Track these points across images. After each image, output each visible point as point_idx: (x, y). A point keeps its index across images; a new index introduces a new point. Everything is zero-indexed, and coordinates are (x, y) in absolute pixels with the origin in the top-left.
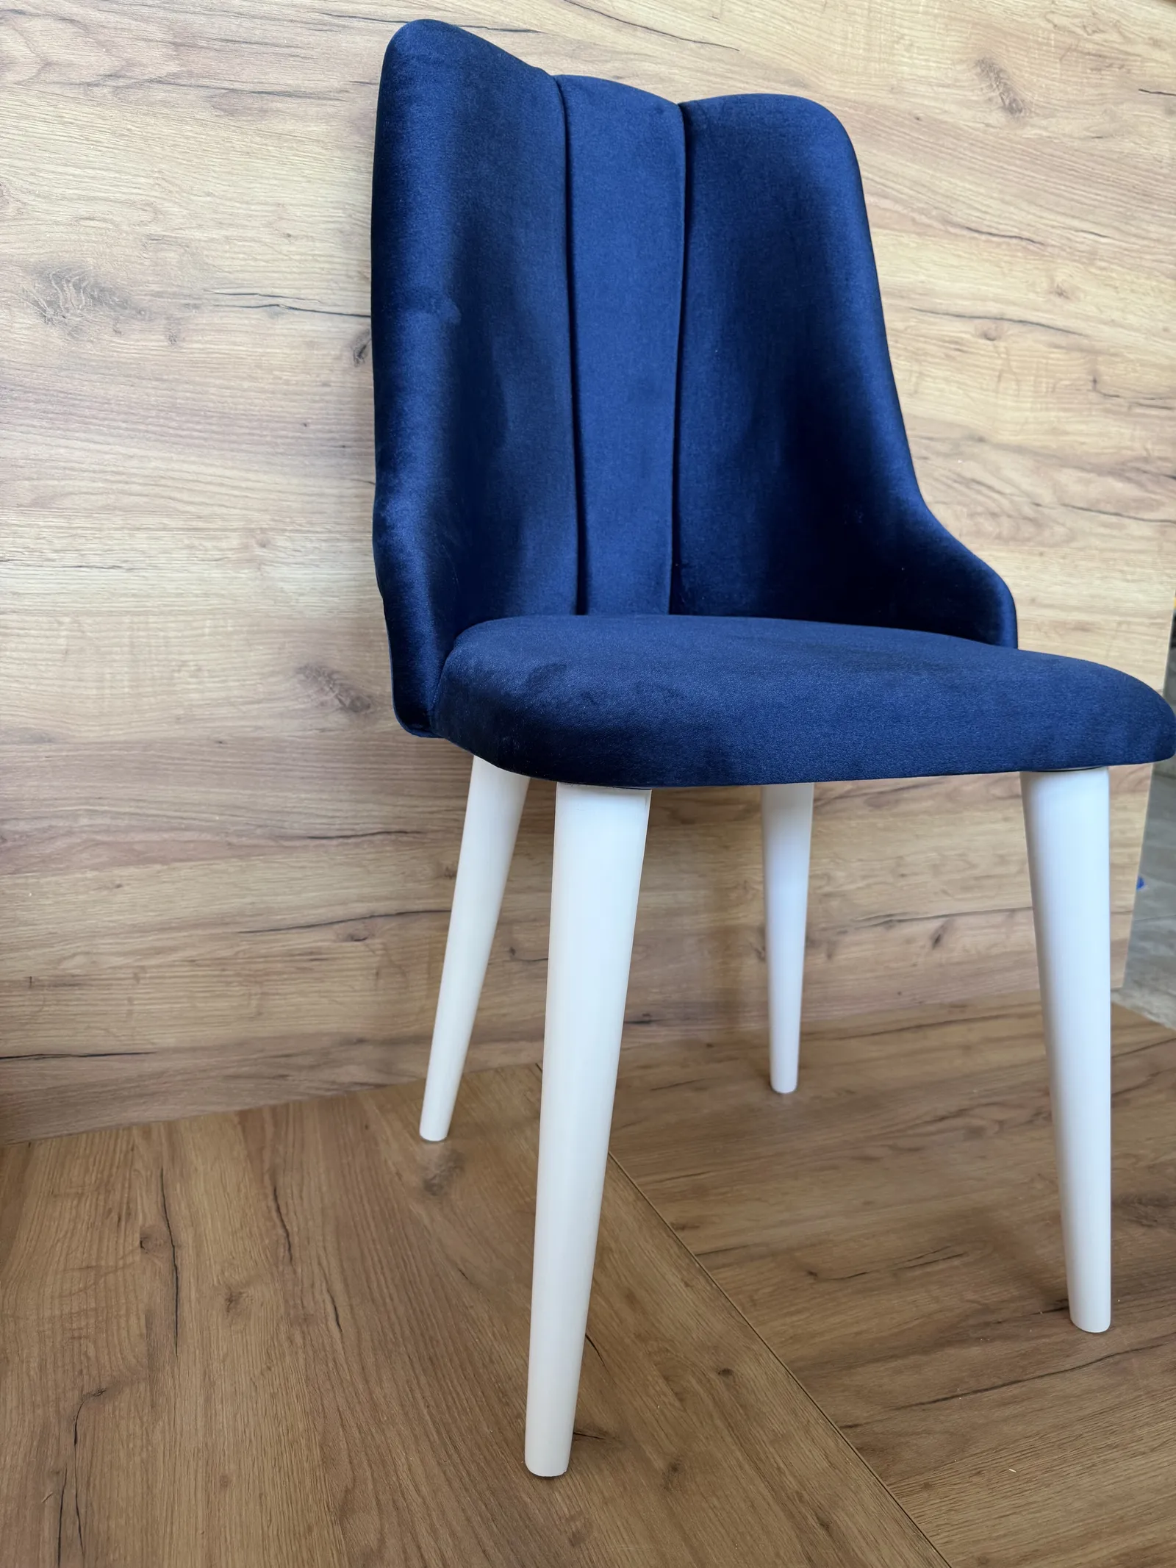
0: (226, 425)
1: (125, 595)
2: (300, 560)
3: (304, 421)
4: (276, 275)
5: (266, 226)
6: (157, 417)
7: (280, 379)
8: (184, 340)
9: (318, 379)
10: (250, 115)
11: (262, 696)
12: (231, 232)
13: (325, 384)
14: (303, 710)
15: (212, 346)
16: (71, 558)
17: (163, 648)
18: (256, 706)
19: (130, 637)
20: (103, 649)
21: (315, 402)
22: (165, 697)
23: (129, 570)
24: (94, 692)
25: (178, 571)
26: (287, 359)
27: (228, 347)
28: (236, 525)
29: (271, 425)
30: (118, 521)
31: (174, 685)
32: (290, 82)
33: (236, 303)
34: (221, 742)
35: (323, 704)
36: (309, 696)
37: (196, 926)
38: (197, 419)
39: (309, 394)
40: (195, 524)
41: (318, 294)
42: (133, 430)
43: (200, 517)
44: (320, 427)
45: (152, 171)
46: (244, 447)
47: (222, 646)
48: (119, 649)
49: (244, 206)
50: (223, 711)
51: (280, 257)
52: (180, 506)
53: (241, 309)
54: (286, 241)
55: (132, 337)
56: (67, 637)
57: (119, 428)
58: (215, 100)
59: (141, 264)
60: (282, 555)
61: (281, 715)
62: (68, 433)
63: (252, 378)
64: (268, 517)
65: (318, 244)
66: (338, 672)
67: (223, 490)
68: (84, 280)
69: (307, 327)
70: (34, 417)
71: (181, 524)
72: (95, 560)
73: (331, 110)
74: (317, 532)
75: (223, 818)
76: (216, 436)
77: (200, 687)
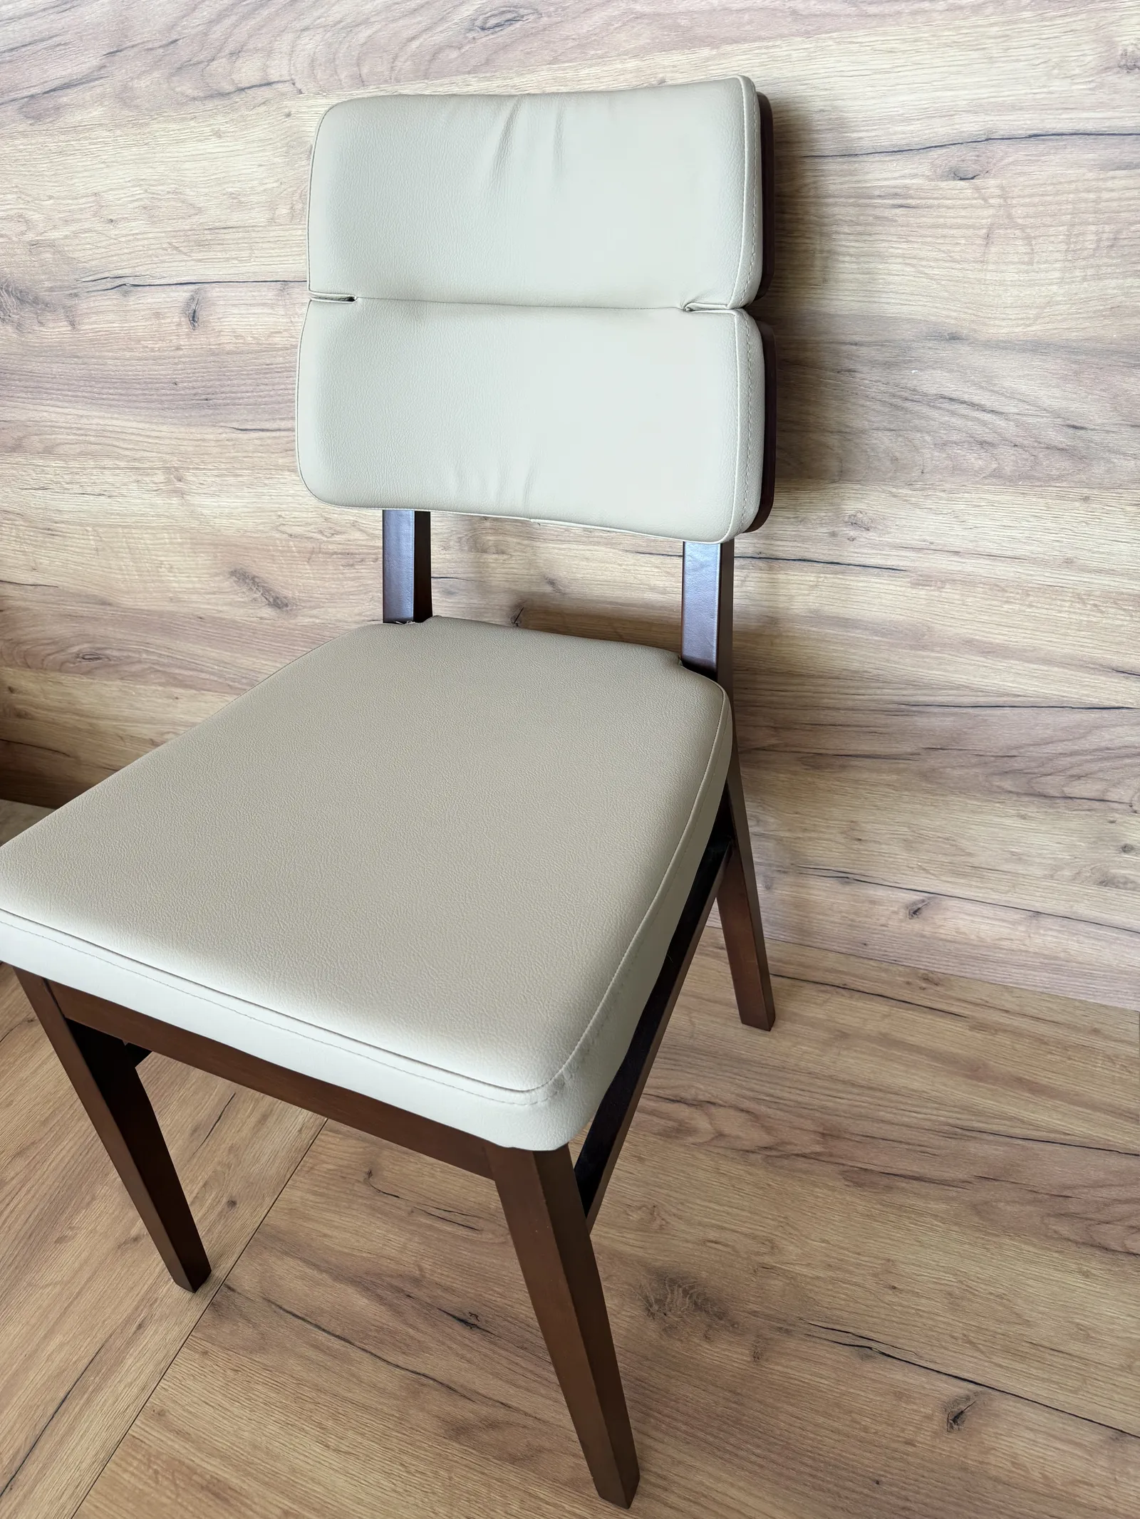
0: (128, 389)
1: (112, 514)
2: (205, 492)
3: (173, 381)
4: (115, 258)
5: (94, 216)
6: (85, 385)
7: (147, 347)
8: (79, 323)
9: (172, 344)
10: (50, 116)
11: (215, 590)
12: (75, 227)
13: (178, 348)
14: (244, 603)
15: (96, 326)
16: (76, 489)
17: (147, 552)
18: (212, 596)
19: (126, 543)
20: (116, 550)
21: (177, 363)
22: (159, 584)
24: (119, 577)
25: (136, 498)
26: (146, 330)
27: (106, 325)
28: (159, 464)
30: (92, 463)
32: (64, 73)
33: (99, 288)
35: (255, 599)
36: (243, 593)
38: (108, 385)
39: (169, 358)
41: (148, 270)
42: (77, 396)
45: (13, 187)
47: (179, 552)
48: (121, 550)
49: (75, 201)
50: (194, 597)
51: (112, 241)
53: (104, 292)
54: (110, 226)
55: (51, 325)
56: (93, 540)
57: (67, 396)
58: (24, 110)
59: (34, 267)
60: (194, 487)
61: (231, 604)
62: (44, 402)
63: (131, 350)
64: (176, 458)
65: (133, 224)
66: (257, 577)
67: (141, 439)
68: (8, 286)
69: (149, 301)
70: (22, 391)
71: (126, 465)
72: (89, 490)
73: (99, 90)
74: (210, 470)
77: (176, 579)
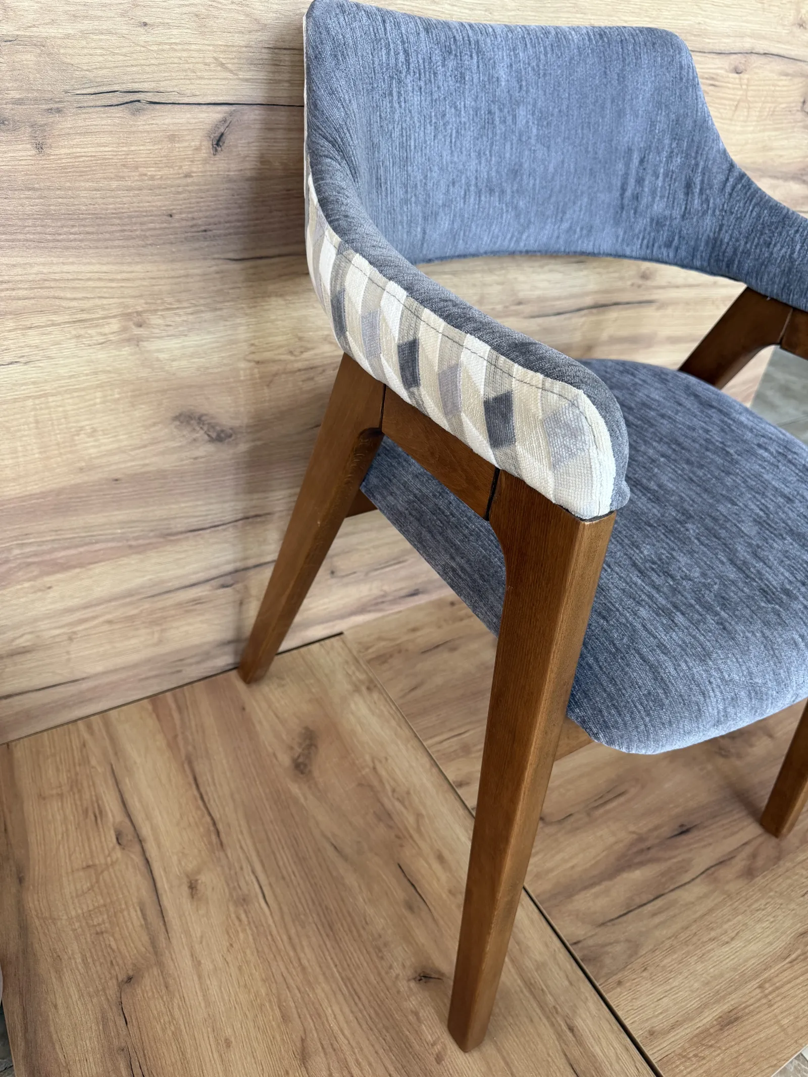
0: (98, 225)
3: (169, 212)
4: (134, 69)
6: (34, 226)
8: (51, 147)
9: (180, 171)
11: (147, 442)
13: (188, 175)
14: (180, 447)
17: (63, 420)
18: (142, 450)
19: (35, 416)
21: (179, 193)
22: (69, 456)
23: (26, 363)
25: (68, 357)
27: (93, 149)
29: (139, 220)
31: (76, 445)
34: (116, 480)
35: (195, 440)
36: (184, 436)
37: (110, 601)
39: (172, 187)
40: (79, 316)
41: (176, 86)
43: (82, 310)
44: (184, 216)
46: (116, 243)
47: (111, 410)
50: (116, 458)
52: (65, 303)
53: (102, 109)
54: (142, 30)
60: (157, 331)
61: (162, 453)
64: (143, 301)
65: (175, 32)
66: (206, 415)
67: (103, 284)
69: (166, 121)
71: (67, 318)
74: (185, 308)
75: (123, 530)
76: (91, 237)
77: (97, 443)
